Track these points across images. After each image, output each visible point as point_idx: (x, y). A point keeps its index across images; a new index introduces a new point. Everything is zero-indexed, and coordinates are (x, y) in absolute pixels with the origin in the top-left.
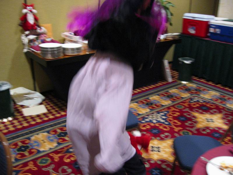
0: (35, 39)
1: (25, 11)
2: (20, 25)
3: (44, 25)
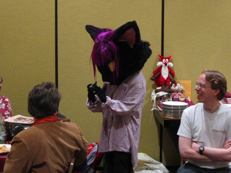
0: (165, 96)
1: (159, 63)
2: (152, 79)
3: (181, 82)
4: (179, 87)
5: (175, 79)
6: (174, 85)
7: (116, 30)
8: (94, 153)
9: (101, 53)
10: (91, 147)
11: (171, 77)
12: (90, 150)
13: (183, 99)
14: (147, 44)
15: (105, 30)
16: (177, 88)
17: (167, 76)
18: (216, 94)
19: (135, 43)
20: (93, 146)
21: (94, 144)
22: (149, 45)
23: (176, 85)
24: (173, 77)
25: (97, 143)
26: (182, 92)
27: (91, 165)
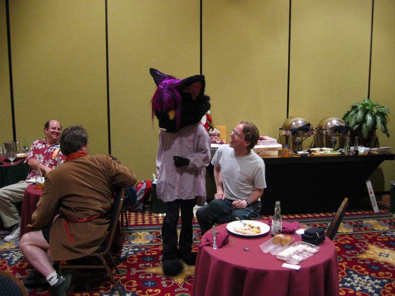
3: (218, 127)
4: (215, 131)
5: (212, 125)
6: (211, 129)
7: (183, 80)
8: (143, 190)
9: (164, 100)
10: (140, 185)
11: (209, 123)
12: (140, 187)
13: (219, 142)
14: (208, 98)
15: (170, 77)
16: (214, 132)
17: (205, 122)
18: (247, 145)
19: (197, 95)
20: (142, 184)
21: (143, 182)
22: (210, 100)
23: (213, 130)
24: (211, 123)
25: (145, 181)
26: (218, 135)
27: (140, 201)
